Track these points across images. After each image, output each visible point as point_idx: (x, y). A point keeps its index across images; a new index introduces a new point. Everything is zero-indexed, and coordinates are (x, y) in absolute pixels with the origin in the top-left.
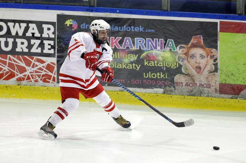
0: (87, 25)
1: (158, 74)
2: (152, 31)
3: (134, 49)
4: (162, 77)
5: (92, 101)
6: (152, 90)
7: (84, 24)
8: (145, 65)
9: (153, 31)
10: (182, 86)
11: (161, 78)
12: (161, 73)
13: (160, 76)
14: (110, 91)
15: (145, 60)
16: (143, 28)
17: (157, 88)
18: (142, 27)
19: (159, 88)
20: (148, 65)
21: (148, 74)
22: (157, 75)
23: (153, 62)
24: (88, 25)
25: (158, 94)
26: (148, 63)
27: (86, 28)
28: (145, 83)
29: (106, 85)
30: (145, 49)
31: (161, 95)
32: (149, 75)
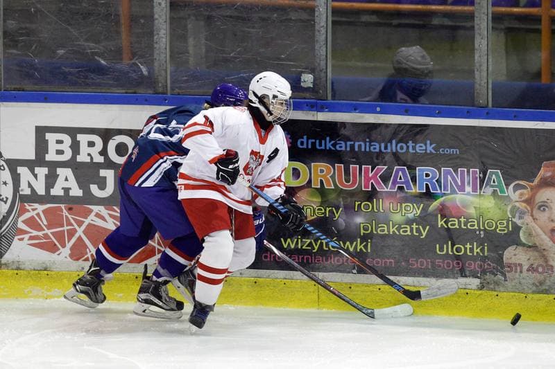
0: (310, 141)
1: (468, 246)
2: (453, 151)
3: (414, 191)
4: (477, 253)
5: (323, 307)
6: (456, 280)
7: (305, 137)
8: (439, 226)
9: (456, 151)
10: (521, 272)
11: (475, 254)
12: (475, 243)
13: (472, 250)
14: (363, 285)
15: (439, 216)
16: (433, 145)
17: (466, 276)
18: (431, 144)
19: (469, 276)
20: (446, 227)
21: (445, 246)
22: (466, 249)
23: (456, 220)
24: (314, 141)
25: (468, 291)
26: (446, 222)
27: (310, 147)
28: (440, 266)
29: (355, 271)
30: (439, 191)
31: (476, 292)
32: (447, 248)
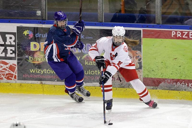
0: (40, 35)
1: (96, 71)
2: (90, 38)
3: (77, 52)
4: (99, 73)
5: (45, 94)
6: (92, 83)
7: (38, 33)
8: (86, 64)
9: (91, 38)
10: (115, 80)
11: (98, 74)
12: (98, 70)
14: (59, 85)
15: (86, 61)
16: (84, 36)
17: (95, 82)
18: (83, 35)
19: (96, 82)
20: (88, 64)
21: (88, 71)
22: (95, 72)
23: (92, 62)
24: (41, 34)
25: (96, 87)
26: (88, 63)
27: (40, 37)
28: (86, 78)
29: (56, 81)
30: (85, 52)
31: (99, 87)
32: (89, 72)
